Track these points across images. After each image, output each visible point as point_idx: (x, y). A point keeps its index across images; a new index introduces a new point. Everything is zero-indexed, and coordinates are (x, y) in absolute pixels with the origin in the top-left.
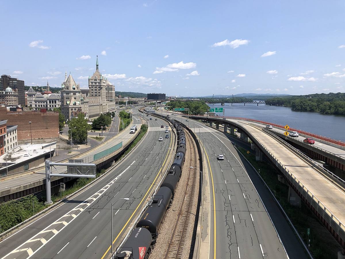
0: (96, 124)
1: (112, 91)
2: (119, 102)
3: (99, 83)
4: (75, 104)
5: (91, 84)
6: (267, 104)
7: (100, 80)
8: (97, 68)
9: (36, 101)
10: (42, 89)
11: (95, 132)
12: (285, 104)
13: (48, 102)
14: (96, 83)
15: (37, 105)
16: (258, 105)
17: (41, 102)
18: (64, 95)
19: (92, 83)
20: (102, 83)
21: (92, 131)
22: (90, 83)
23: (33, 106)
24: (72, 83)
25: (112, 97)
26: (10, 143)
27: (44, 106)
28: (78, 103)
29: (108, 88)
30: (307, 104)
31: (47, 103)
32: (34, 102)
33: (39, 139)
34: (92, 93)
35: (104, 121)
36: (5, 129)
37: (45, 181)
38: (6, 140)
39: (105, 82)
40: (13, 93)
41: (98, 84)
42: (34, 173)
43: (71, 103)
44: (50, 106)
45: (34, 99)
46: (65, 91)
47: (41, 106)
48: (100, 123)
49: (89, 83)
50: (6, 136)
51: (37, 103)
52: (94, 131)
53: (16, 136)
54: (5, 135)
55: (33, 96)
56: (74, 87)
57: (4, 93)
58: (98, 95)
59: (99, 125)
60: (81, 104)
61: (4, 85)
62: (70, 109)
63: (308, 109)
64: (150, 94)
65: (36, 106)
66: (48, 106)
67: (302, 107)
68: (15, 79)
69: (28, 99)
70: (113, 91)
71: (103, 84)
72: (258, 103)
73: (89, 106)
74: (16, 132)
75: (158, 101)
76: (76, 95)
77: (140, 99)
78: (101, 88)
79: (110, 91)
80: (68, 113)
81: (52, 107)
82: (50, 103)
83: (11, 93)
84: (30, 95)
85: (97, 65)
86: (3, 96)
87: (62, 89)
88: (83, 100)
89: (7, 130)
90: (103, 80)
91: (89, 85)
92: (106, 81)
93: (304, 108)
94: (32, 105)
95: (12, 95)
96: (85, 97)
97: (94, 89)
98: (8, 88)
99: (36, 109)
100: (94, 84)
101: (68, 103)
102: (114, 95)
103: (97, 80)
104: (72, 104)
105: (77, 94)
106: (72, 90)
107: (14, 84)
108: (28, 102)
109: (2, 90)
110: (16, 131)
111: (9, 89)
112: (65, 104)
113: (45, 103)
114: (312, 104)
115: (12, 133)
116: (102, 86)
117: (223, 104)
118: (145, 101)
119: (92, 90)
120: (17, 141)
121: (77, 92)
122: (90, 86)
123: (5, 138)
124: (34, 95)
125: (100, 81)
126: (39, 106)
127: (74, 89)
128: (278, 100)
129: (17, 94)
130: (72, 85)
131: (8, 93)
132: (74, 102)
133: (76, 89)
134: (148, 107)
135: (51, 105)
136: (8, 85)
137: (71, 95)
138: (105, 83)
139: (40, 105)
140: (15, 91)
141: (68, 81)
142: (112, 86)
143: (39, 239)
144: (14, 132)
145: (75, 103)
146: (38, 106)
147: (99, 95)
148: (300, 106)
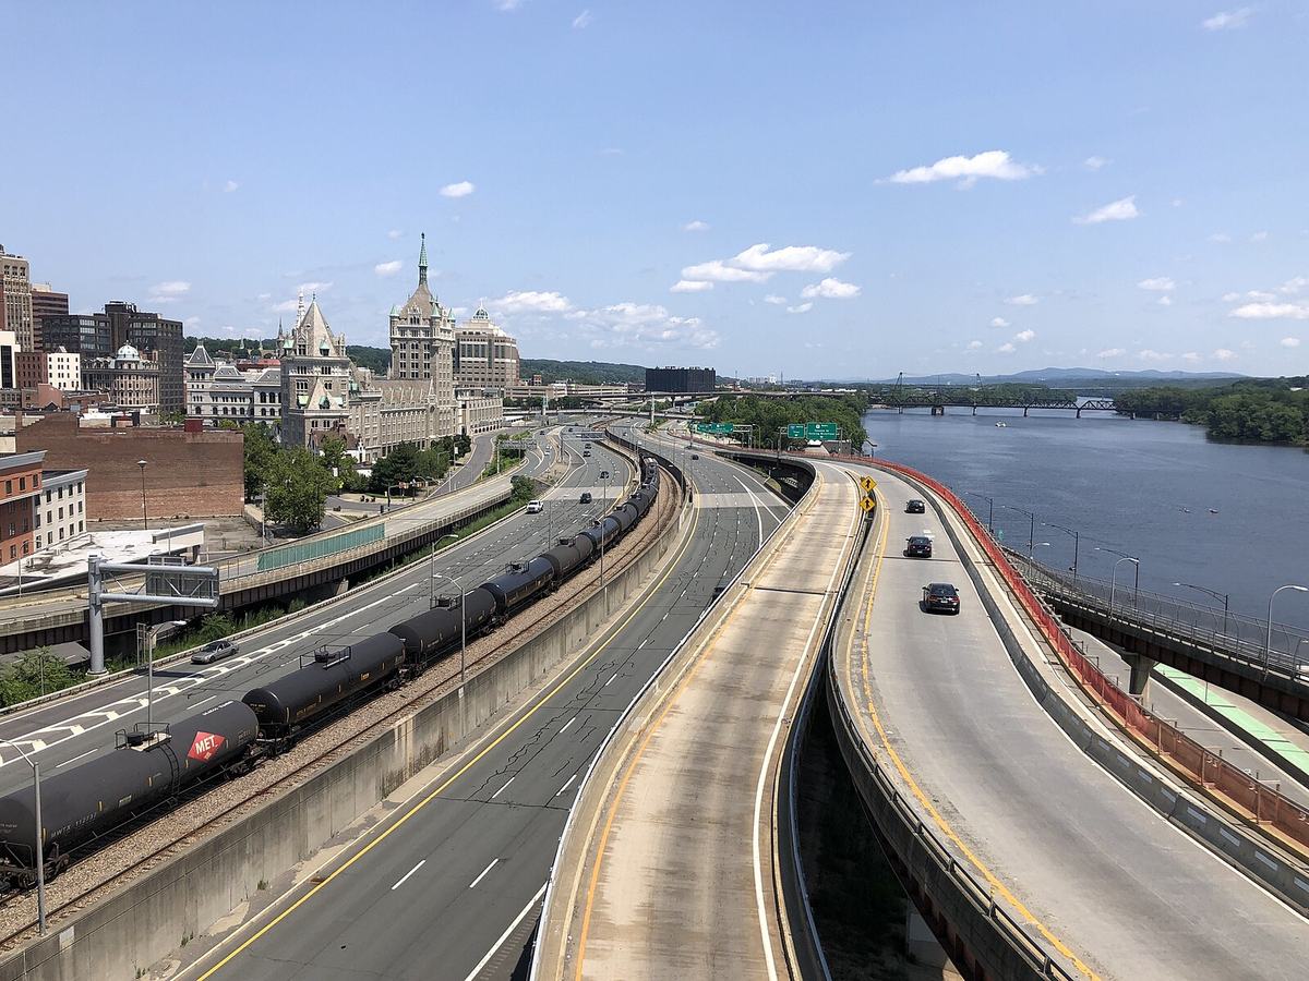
0: (383, 475)
1: (502, 360)
2: (529, 399)
3: (427, 331)
4: (326, 405)
5: (399, 336)
6: (1120, 411)
7: (432, 320)
8: (423, 279)
9: (214, 395)
10: (261, 349)
11: (373, 500)
12: (1188, 411)
13: (257, 396)
14: (415, 331)
15: (220, 408)
16: (1078, 417)
17: (234, 396)
18: (291, 374)
19: (403, 330)
20: (437, 329)
21: (366, 497)
22: (396, 330)
23: (207, 411)
24: (319, 331)
25: (503, 380)
26: (57, 523)
27: (242, 410)
28: (336, 401)
29: (490, 349)
30: (1262, 414)
31: (252, 400)
32: (207, 399)
33: (177, 518)
34: (403, 365)
35: (410, 466)
36: (35, 477)
37: (87, 614)
38: (42, 510)
39: (449, 327)
40: (140, 367)
41: (422, 335)
42: (79, 597)
43: (312, 402)
44: (264, 412)
45: (208, 386)
46: (292, 361)
47: (234, 410)
48: (397, 470)
49: (392, 332)
50: (43, 499)
51: (220, 400)
52: (370, 498)
53: (80, 503)
54: (38, 497)
55: (207, 376)
56: (325, 347)
57: (112, 366)
58: (421, 374)
59: (391, 476)
60: (352, 404)
61: (113, 335)
62: (308, 424)
63: (1266, 432)
64: (657, 369)
65: (215, 410)
66: (258, 412)
67: (1242, 423)
68: (152, 318)
69: (189, 386)
70: (507, 360)
71: (442, 336)
72: (1079, 410)
73: (383, 413)
74: (80, 491)
75: (678, 399)
76: (332, 374)
77: (613, 390)
78: (433, 350)
79: (496, 360)
80: (302, 435)
81: (268, 414)
82: (263, 400)
83: (133, 366)
84: (198, 374)
85: (423, 268)
86: (107, 377)
87: (285, 355)
88: (358, 391)
89: (46, 482)
90: (442, 323)
91: (392, 340)
92: (453, 326)
93: (1252, 430)
94: (202, 407)
95: (138, 374)
96: (368, 381)
97: (409, 351)
98: (126, 347)
99: (215, 422)
100: (409, 335)
101: (303, 400)
102: (511, 374)
103: (421, 321)
104: (315, 404)
105: (337, 372)
106: (317, 355)
107: (146, 333)
108: (188, 396)
109: (106, 355)
110: (83, 486)
111: (128, 352)
112: (293, 406)
113: (248, 401)
114: (1280, 413)
115: (66, 492)
116: (437, 344)
117: (938, 412)
118: (631, 398)
119: (403, 356)
120: (84, 519)
121: (334, 363)
122: (396, 343)
123: (38, 503)
124: (212, 371)
125: (431, 324)
126: (225, 410)
127: (325, 352)
128: (1162, 398)
129: (156, 368)
130: (320, 340)
131: (126, 366)
132: (324, 399)
133: (332, 352)
134: (628, 420)
135: (268, 409)
136: (128, 337)
137: (316, 374)
138: (449, 331)
139: (229, 408)
140: (150, 358)
141: (307, 325)
142: (503, 340)
143: (29, 742)
144: (75, 489)
145: (327, 401)
146: (221, 413)
147: (427, 376)
148: (1235, 423)
